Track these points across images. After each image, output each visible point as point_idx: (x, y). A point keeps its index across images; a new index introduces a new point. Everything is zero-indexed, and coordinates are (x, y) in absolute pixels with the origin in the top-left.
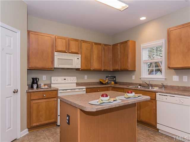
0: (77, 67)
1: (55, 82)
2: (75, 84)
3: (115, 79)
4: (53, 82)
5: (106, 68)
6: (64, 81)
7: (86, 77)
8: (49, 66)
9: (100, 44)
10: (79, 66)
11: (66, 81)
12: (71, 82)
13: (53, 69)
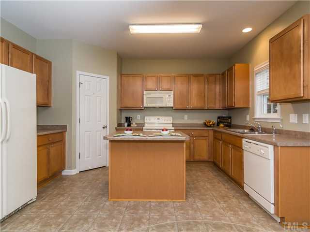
0: (170, 106)
1: (148, 121)
2: (171, 125)
3: (230, 120)
4: (146, 121)
5: (212, 106)
6: (157, 121)
7: (186, 117)
8: (139, 105)
9: (202, 75)
10: (171, 105)
11: (160, 121)
12: (166, 122)
13: (143, 108)
